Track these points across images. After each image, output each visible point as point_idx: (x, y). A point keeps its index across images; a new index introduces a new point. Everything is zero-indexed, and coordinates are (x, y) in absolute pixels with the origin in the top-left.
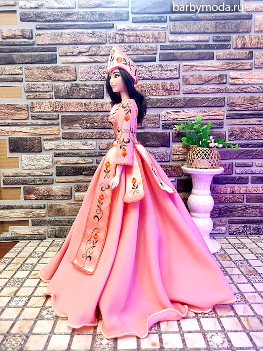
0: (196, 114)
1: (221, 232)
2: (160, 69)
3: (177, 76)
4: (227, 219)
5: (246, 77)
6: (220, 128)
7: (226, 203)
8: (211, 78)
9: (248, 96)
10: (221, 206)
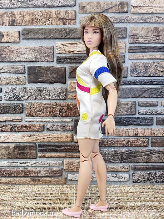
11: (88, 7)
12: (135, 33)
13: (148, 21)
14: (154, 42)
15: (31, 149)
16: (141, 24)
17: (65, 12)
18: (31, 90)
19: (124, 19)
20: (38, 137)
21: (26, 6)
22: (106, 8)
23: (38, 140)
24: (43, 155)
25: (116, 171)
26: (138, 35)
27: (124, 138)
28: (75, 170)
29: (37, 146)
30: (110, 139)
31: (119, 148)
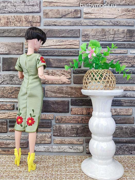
0: (55, 43)
1: (79, 151)
2: (23, 4)
3: (38, 10)
4: (84, 138)
5: (98, 12)
6: (76, 56)
7: (82, 123)
8: (67, 13)
9: (100, 28)
10: (78, 126)
11: (50, 13)
12: (87, 34)
13: (97, 24)
14: (101, 40)
15: (3, 125)
16: (91, 26)
17: (32, 17)
18: (5, 77)
19: (78, 23)
20: (9, 114)
21: (2, 12)
22: (64, 14)
23: (9, 117)
24: (12, 129)
25: (73, 144)
26: (89, 35)
27: (79, 116)
28: (39, 143)
29: (8, 122)
30: (68, 117)
31: (75, 124)
